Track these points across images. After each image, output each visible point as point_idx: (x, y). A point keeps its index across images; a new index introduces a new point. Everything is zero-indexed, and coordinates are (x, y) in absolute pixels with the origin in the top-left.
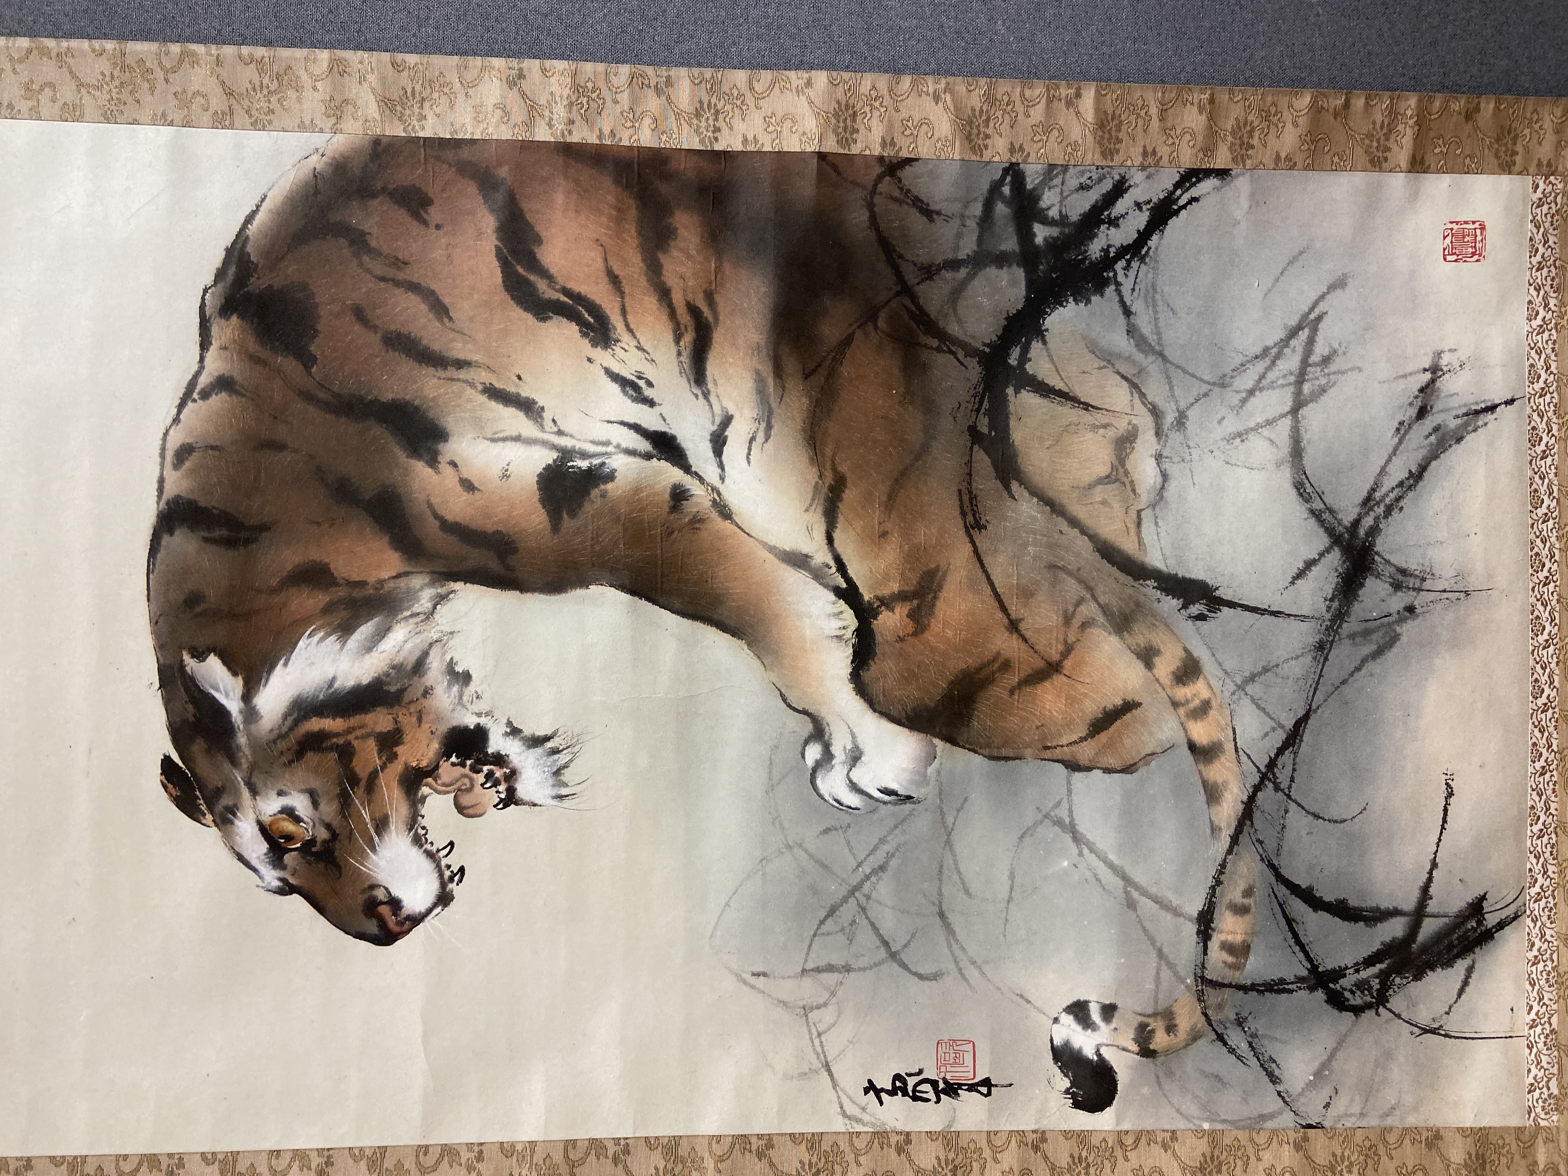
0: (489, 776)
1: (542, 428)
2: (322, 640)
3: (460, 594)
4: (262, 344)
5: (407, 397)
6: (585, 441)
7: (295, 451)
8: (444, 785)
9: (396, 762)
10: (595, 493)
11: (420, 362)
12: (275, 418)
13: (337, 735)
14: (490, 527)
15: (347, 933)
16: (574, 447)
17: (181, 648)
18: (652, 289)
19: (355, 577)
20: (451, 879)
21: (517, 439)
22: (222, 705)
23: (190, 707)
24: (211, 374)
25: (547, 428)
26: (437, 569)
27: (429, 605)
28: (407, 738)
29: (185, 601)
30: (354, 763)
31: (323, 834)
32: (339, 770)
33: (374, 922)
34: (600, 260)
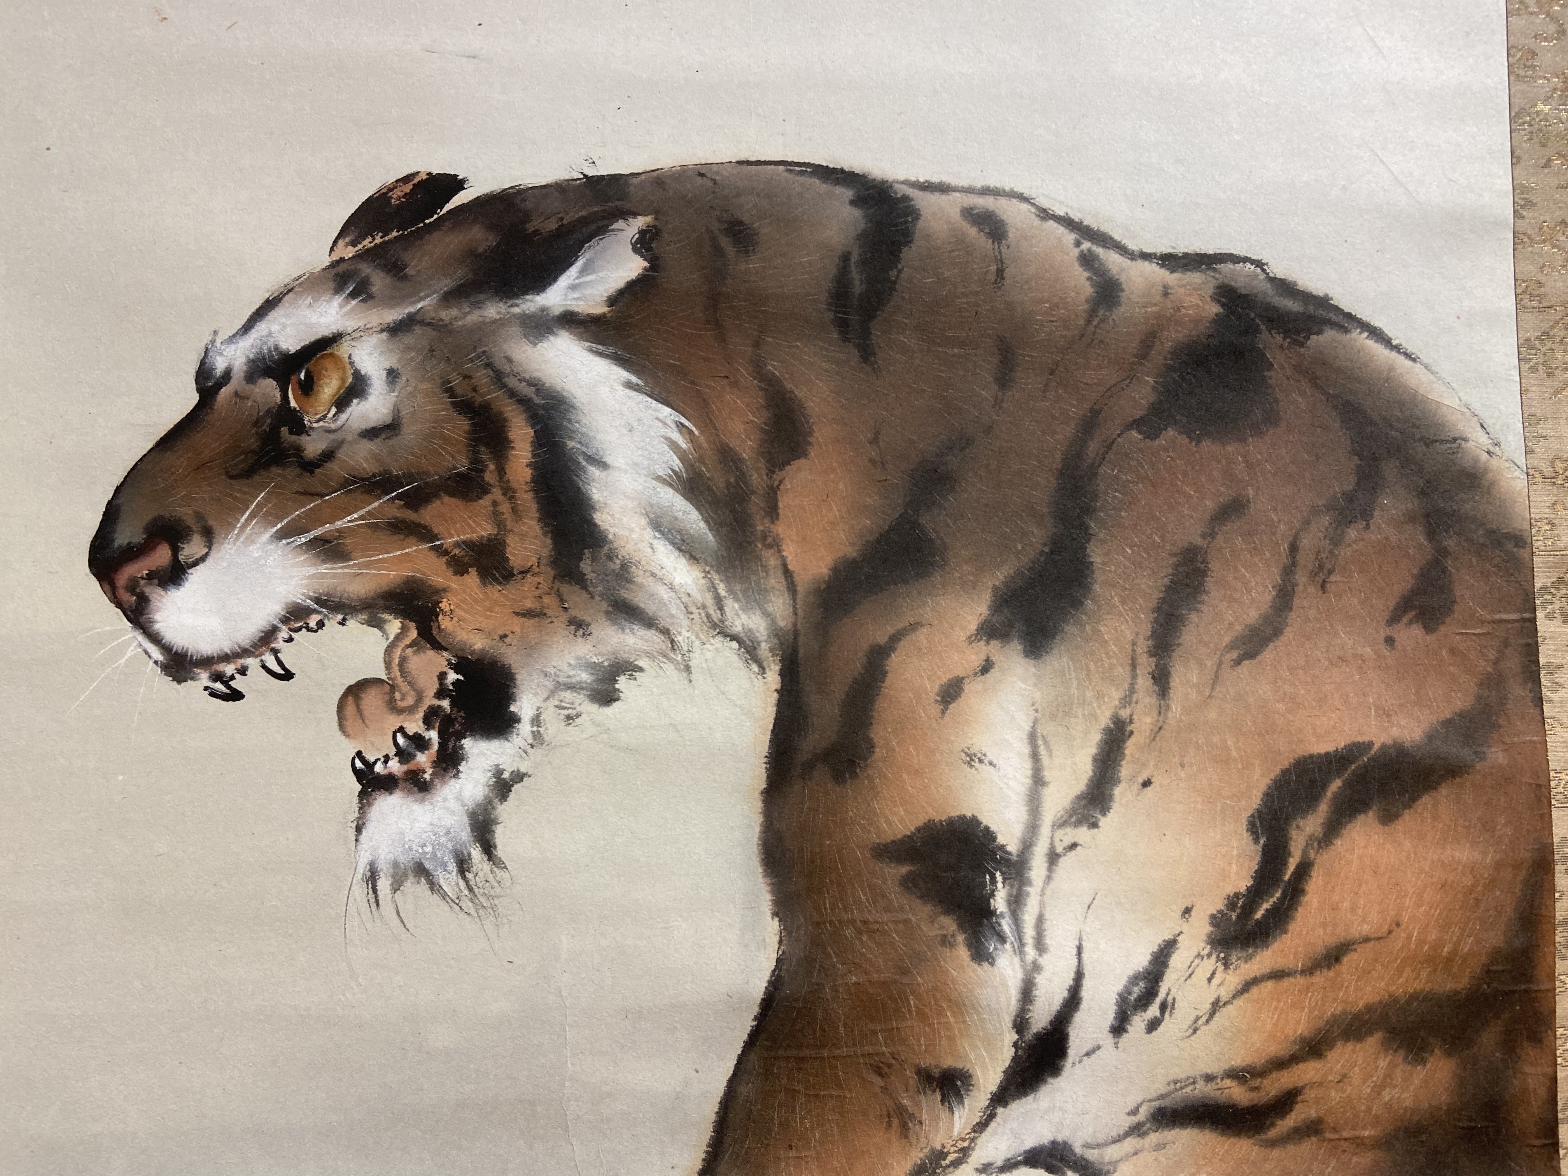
0: (419, 742)
1: (1061, 824)
2: (673, 446)
3: (759, 682)
4: (1174, 353)
5: (1097, 587)
6: (1042, 904)
7: (998, 403)
8: (403, 660)
9: (450, 573)
10: (949, 924)
11: (1158, 610)
12: (1052, 373)
13: (501, 471)
14: (879, 733)
15: (118, 490)
16: (1029, 883)
17: (657, 213)
18: (1321, 1024)
19: (784, 501)
20: (218, 677)
21: (1038, 780)
22: (555, 280)
23: (552, 225)
24: (1123, 270)
25: (1060, 833)
26: (802, 640)
27: (737, 628)
28: (494, 591)
29: (740, 223)
30: (447, 499)
31: (313, 446)
32: (435, 472)
33: (138, 537)
34: (1366, 929)
